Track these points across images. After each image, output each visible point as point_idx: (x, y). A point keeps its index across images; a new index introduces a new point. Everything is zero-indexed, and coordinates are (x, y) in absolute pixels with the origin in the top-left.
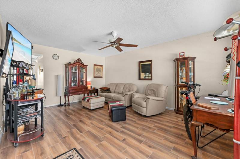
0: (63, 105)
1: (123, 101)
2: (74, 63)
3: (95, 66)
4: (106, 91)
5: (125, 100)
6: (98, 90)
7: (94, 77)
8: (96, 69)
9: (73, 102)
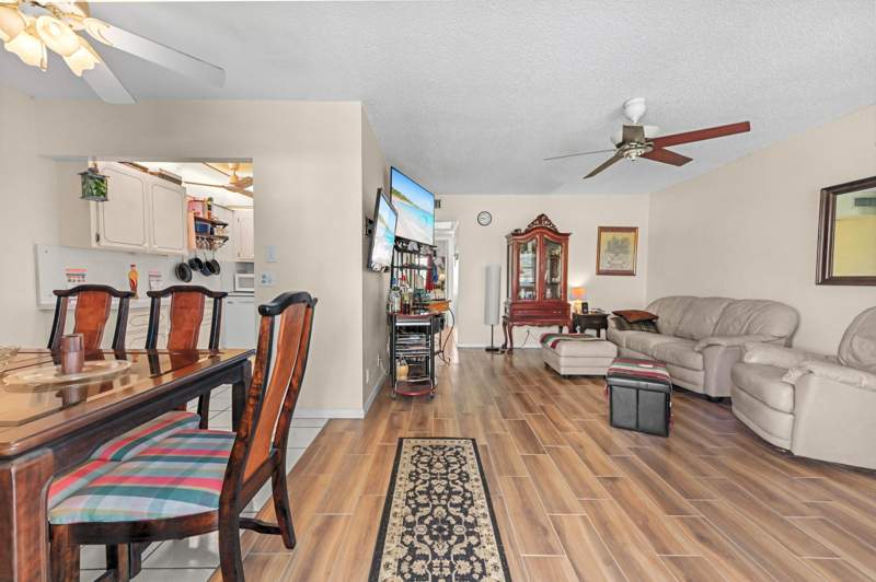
0: (497, 350)
1: (697, 370)
2: (527, 232)
3: (603, 234)
4: (635, 326)
5: (704, 369)
6: (609, 318)
7: (599, 273)
8: (609, 243)
9: (526, 346)
